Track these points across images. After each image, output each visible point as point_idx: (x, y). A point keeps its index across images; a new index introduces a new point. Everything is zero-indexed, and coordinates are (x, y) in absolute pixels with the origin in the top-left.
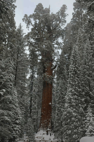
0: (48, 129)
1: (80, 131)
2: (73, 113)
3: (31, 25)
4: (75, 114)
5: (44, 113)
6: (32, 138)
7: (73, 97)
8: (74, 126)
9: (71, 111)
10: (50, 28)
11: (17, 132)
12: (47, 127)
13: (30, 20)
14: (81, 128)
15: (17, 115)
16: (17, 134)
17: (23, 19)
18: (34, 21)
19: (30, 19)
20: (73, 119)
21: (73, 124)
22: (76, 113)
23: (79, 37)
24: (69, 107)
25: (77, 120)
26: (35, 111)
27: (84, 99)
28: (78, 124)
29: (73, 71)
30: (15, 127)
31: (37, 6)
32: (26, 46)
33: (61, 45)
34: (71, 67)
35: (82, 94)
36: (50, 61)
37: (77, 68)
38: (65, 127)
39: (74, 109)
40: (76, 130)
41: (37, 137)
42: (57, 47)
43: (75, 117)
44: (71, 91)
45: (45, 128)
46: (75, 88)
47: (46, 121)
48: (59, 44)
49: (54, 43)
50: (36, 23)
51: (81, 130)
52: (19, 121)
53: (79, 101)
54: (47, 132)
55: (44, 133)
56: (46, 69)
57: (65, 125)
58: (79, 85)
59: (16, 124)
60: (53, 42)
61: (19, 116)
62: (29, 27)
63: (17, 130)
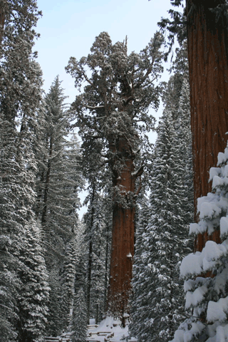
0: (126, 315)
1: (176, 319)
2: (160, 276)
3: (84, 79)
4: (165, 278)
5: (115, 277)
6: (80, 335)
7: (162, 236)
8: (161, 307)
9: (154, 271)
10: (128, 85)
11: (39, 321)
12: (123, 309)
13: (82, 69)
14: (178, 313)
15: (38, 282)
16: (37, 327)
17: (66, 68)
18: (92, 72)
19: (82, 66)
20: (159, 289)
21: (159, 302)
22: (168, 274)
23: (184, 97)
24: (150, 259)
25: (169, 292)
26: (98, 272)
27: (187, 240)
28: (172, 303)
29: (161, 173)
30: (32, 309)
31: (97, 37)
32: (74, 126)
33: (153, 122)
34: (158, 162)
35: (183, 228)
36: (126, 157)
37: (172, 165)
38: (140, 310)
39: (163, 266)
40: (167, 317)
41: (98, 333)
42: (144, 126)
43: (165, 285)
44: (156, 220)
45: (116, 313)
46: (166, 214)
47: (119, 296)
48: (148, 119)
49: (137, 117)
50: (95, 76)
51: (178, 316)
52: (44, 296)
53: (175, 245)
54: (123, 320)
55: (116, 322)
56: (120, 178)
57: (143, 305)
58: (176, 206)
59: (37, 302)
60: (135, 116)
61: (42, 285)
62: (80, 86)
63: (37, 317)
